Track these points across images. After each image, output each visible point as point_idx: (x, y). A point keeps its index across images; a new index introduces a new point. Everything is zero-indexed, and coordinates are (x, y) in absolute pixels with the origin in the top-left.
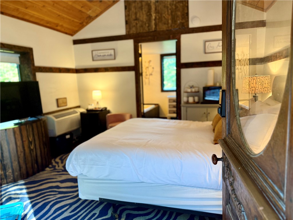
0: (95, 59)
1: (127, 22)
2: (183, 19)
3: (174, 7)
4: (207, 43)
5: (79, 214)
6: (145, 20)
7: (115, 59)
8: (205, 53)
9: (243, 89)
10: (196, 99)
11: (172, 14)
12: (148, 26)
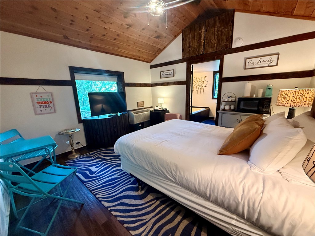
0: (162, 77)
1: (183, 50)
2: (227, 41)
3: (220, 33)
4: (248, 60)
5: (122, 178)
6: (196, 47)
7: (174, 77)
8: (245, 69)
9: (278, 101)
10: (232, 107)
11: (217, 39)
12: (198, 51)
